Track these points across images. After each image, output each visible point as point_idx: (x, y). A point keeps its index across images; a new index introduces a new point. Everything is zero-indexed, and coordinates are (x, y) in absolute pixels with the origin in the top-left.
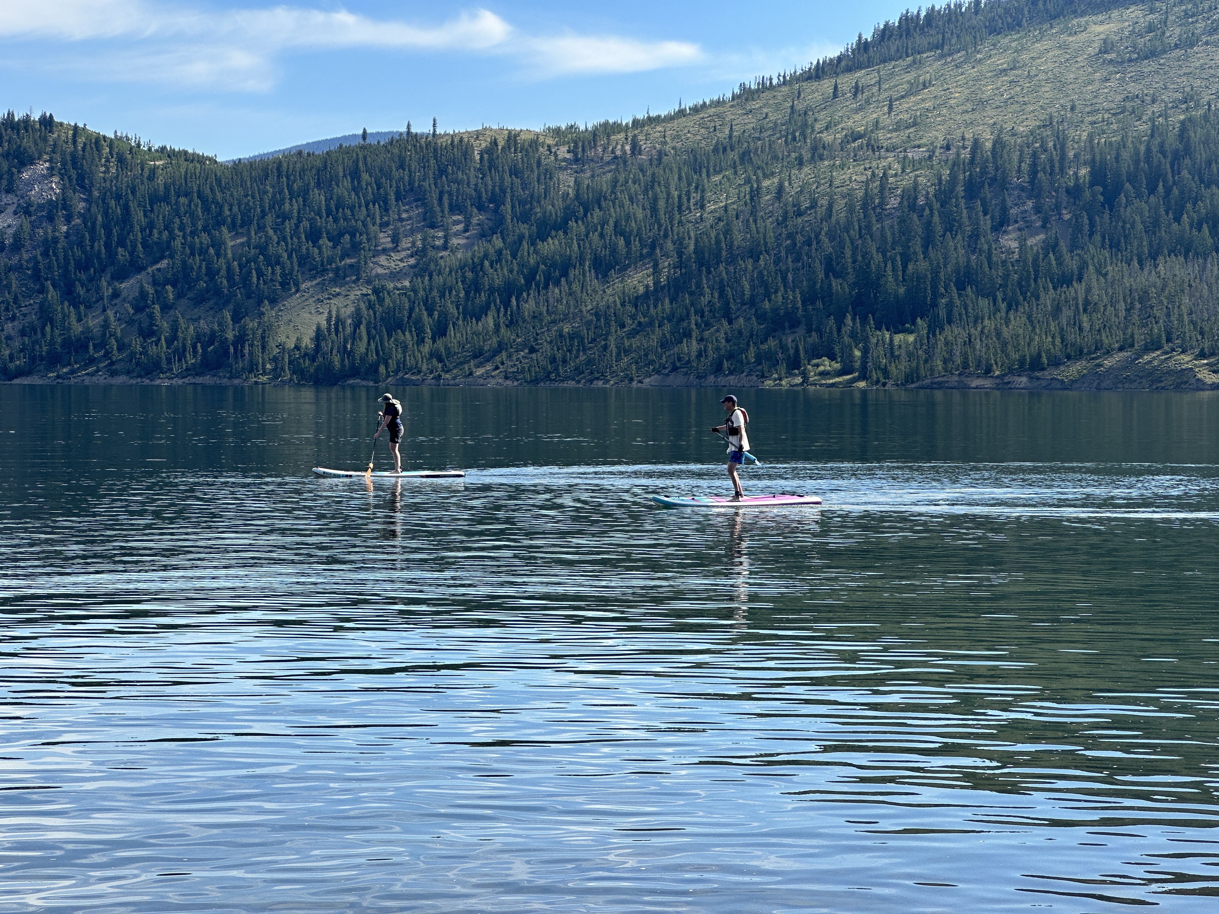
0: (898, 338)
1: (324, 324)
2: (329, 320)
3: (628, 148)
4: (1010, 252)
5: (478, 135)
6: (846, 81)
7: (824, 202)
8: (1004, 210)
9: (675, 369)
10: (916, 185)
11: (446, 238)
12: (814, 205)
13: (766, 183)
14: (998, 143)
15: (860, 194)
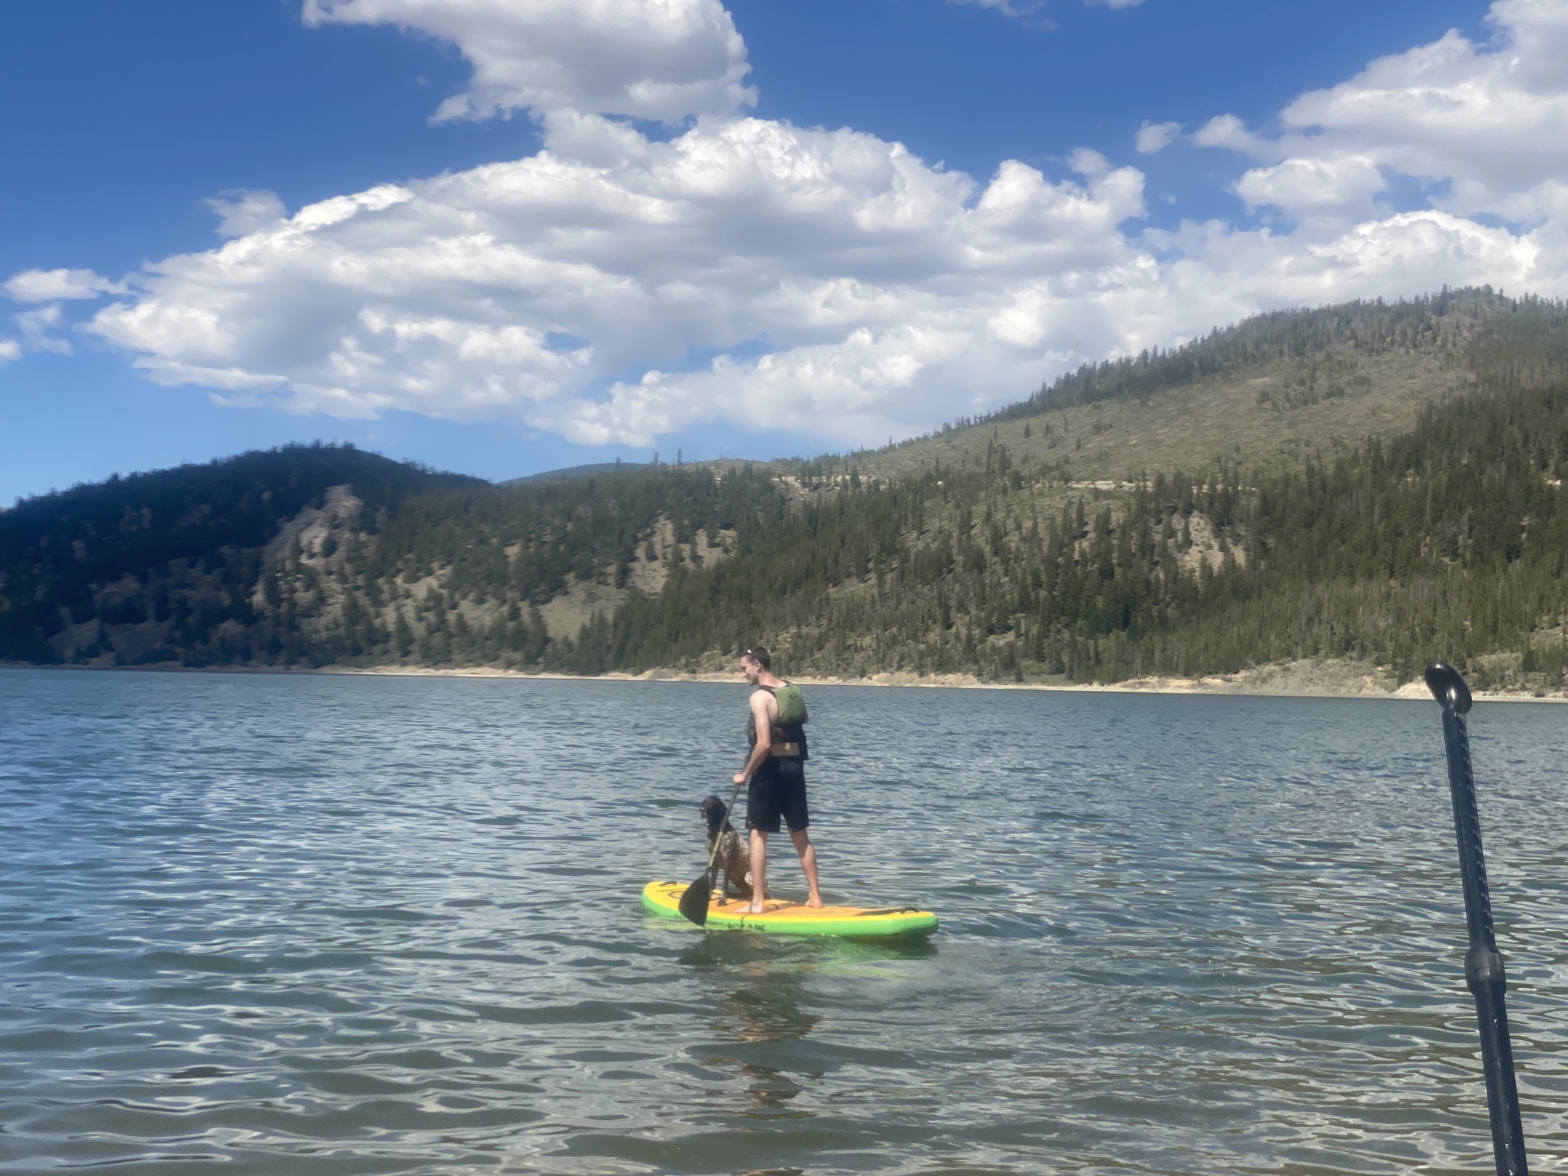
0: (1101, 642)
1: (588, 623)
2: (592, 620)
3: (848, 477)
4: (1193, 571)
5: (717, 464)
6: (1037, 423)
7: (1028, 524)
8: (1186, 532)
9: (900, 667)
10: (1109, 510)
11: (693, 551)
12: (1019, 527)
13: (974, 508)
14: (1178, 476)
15: (1059, 519)
